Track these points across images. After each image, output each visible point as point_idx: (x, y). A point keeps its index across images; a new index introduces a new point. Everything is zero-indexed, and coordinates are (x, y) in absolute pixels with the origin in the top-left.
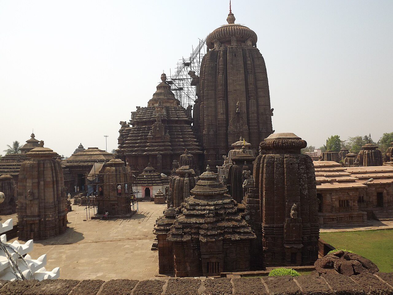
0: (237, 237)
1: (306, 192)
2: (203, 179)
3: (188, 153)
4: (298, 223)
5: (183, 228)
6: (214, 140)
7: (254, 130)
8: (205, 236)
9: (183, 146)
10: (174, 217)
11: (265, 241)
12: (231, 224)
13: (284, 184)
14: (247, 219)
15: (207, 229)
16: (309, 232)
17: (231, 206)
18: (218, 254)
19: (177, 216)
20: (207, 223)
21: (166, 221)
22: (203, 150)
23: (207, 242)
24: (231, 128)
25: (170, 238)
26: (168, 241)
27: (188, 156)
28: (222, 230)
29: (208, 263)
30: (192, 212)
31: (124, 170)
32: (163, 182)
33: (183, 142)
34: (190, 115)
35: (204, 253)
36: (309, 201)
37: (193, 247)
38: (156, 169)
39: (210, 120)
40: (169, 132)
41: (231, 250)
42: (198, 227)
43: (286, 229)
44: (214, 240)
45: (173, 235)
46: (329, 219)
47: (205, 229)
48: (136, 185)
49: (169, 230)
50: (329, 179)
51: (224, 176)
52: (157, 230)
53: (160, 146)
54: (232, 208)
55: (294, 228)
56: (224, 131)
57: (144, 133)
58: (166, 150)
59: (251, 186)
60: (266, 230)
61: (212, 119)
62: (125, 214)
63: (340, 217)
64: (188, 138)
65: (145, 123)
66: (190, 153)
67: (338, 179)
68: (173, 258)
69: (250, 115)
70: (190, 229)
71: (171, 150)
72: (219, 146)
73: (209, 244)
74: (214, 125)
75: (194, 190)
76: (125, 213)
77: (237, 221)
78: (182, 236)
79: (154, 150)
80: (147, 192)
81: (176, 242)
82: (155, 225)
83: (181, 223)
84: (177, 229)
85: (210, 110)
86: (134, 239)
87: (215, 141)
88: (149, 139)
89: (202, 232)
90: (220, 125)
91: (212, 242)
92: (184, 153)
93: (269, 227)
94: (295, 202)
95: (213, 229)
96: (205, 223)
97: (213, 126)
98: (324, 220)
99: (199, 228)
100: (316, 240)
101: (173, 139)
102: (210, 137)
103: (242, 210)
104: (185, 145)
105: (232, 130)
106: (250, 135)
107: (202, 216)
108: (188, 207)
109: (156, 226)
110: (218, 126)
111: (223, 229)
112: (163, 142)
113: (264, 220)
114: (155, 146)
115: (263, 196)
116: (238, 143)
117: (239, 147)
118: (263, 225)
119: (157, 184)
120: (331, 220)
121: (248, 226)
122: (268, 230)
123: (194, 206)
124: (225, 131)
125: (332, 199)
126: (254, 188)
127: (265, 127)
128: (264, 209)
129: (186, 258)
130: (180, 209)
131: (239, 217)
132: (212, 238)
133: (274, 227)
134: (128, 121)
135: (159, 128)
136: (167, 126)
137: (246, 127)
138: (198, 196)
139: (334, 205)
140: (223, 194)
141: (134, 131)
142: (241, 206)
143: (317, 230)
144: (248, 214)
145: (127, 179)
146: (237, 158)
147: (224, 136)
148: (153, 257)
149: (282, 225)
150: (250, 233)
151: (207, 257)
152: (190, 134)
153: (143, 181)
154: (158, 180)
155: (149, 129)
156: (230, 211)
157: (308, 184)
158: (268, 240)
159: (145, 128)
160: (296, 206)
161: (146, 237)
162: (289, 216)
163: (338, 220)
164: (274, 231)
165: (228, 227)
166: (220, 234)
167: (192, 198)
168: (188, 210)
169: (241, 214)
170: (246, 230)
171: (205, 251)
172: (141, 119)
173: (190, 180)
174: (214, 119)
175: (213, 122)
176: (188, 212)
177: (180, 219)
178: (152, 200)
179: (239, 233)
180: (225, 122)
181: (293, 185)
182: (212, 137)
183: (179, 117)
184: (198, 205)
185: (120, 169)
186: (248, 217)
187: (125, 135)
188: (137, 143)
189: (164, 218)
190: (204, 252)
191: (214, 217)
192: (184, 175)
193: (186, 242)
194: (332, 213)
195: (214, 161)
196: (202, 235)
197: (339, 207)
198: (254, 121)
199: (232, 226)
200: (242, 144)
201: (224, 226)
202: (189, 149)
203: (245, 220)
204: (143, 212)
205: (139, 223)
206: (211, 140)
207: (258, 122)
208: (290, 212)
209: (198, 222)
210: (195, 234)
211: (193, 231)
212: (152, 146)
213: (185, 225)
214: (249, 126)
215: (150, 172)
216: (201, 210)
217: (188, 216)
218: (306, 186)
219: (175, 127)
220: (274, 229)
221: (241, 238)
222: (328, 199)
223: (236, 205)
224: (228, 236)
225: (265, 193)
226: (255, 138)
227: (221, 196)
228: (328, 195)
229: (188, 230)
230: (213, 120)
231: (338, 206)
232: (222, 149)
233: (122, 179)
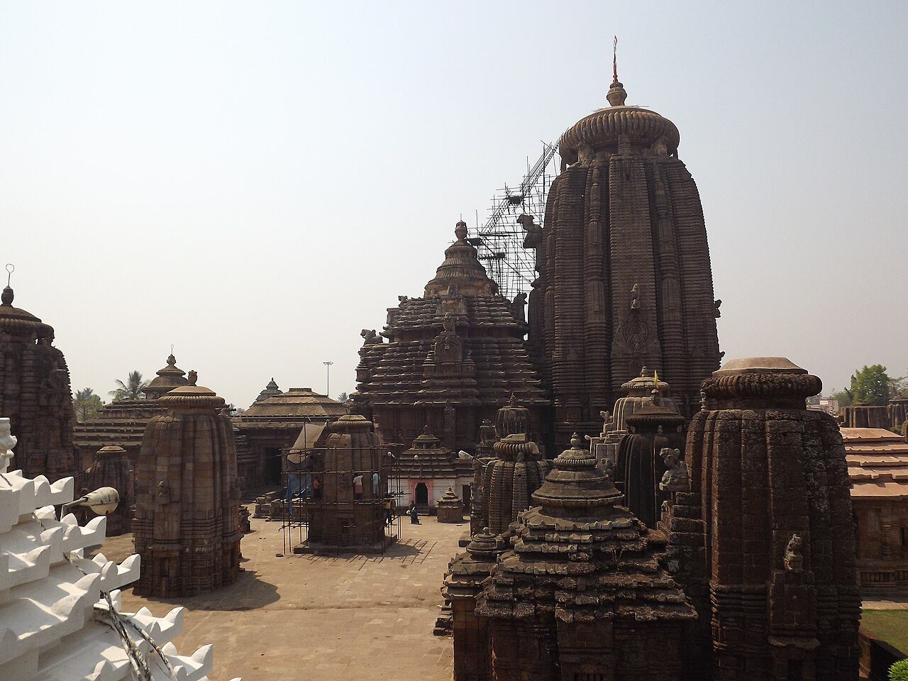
0: (650, 614)
1: (824, 506)
2: (563, 467)
3: (517, 404)
4: (806, 583)
5: (515, 585)
6: (578, 374)
7: (675, 350)
8: (571, 607)
9: (504, 387)
10: (492, 558)
11: (718, 625)
12: (632, 580)
13: (767, 485)
14: (671, 569)
15: (575, 591)
16: (834, 608)
17: (633, 535)
18: (601, 654)
19: (501, 554)
20: (575, 576)
21: (474, 566)
22: (551, 396)
23: (575, 622)
24: (619, 346)
25: (483, 609)
26: (479, 617)
27: (517, 412)
28: (610, 594)
29: (576, 676)
30: (536, 548)
31: (372, 440)
32: (461, 470)
33: (504, 377)
34: (521, 317)
35: (565, 650)
36: (832, 529)
37: (538, 633)
38: (442, 439)
39: (570, 327)
40: (471, 355)
41: (634, 646)
42: (552, 584)
43: (772, 597)
44: (592, 618)
45: (491, 600)
46: (875, 574)
47: (569, 590)
48: (398, 475)
49: (481, 588)
50: (873, 474)
51: (607, 460)
52: (451, 587)
53: (452, 387)
54: (636, 540)
55: (795, 597)
56: (602, 352)
57: (416, 356)
58: (465, 395)
59: (680, 487)
60: (722, 598)
61: (574, 324)
62: (370, 544)
63: (904, 572)
64: (517, 368)
65: (418, 334)
66: (521, 403)
67: (895, 473)
68: (488, 657)
69: (664, 316)
70: (531, 589)
71: (477, 397)
72: (590, 389)
73: (578, 628)
74: (579, 339)
75: (539, 493)
76: (371, 542)
77: (647, 572)
78: (512, 605)
79: (437, 396)
80: (421, 494)
81: (498, 619)
82: (445, 576)
83: (509, 572)
84: (501, 586)
85: (569, 303)
86: (392, 604)
87: (581, 377)
88: (426, 369)
89: (562, 597)
90: (594, 339)
91: (587, 623)
92: (507, 404)
93: (731, 591)
94: (798, 530)
95: (588, 590)
96: (570, 575)
97: (575, 341)
98: (862, 576)
99: (554, 587)
100: (854, 630)
101: (481, 371)
102: (568, 366)
103: (658, 546)
104: (510, 386)
105: (622, 351)
106: (665, 364)
107: (562, 558)
108: (528, 535)
109: (449, 579)
110: (587, 341)
111: (615, 592)
112: (459, 378)
113: (715, 572)
114: (441, 387)
115: (713, 514)
116: (637, 382)
117: (642, 391)
118: (714, 584)
119: (445, 476)
120: (882, 579)
121: (676, 587)
122: (725, 598)
123: (543, 532)
124: (606, 354)
125: (881, 523)
126: (688, 492)
127: (703, 345)
128: (715, 544)
129: (521, 660)
130: (507, 539)
131: (653, 563)
132: (587, 614)
133: (741, 593)
134: (379, 330)
135: (450, 346)
136: (469, 339)
137: (654, 344)
138: (549, 508)
139: (888, 540)
140: (611, 504)
141: (393, 351)
142: (657, 535)
143: (855, 604)
144: (675, 557)
145: (377, 462)
146: (639, 417)
147: (603, 365)
148: (438, 651)
149: (764, 586)
150: (681, 604)
151: (573, 659)
152: (520, 360)
153: (411, 466)
154: (445, 467)
155: (427, 347)
156: (629, 546)
157: (829, 486)
158: (727, 623)
159: (418, 344)
160: (799, 541)
161: (419, 600)
162: (781, 566)
163: (899, 579)
164: (744, 603)
165: (627, 588)
166: (606, 605)
167: (535, 511)
168: (526, 541)
169: (656, 556)
170: (671, 597)
171: (568, 645)
172: (409, 324)
173: (527, 468)
174: (579, 324)
175: (575, 331)
176: (527, 546)
177: (509, 564)
178: (432, 512)
179: (654, 604)
180: (604, 332)
181: (790, 486)
182: (573, 366)
183: (497, 321)
184: (552, 529)
185: (362, 439)
186: (673, 565)
187: (373, 360)
188: (398, 379)
189: (468, 559)
190: (566, 648)
191: (590, 561)
192: (514, 457)
193: (522, 620)
194: (882, 560)
195: (579, 423)
196: (562, 604)
197: (901, 544)
198: (674, 330)
199: (635, 585)
200: (647, 384)
201: (617, 585)
202: (518, 395)
203: (667, 570)
204: (411, 540)
205: (403, 566)
206: (570, 373)
207: (684, 333)
208: (783, 555)
209: (551, 571)
210: (544, 600)
211: (540, 593)
212: (433, 386)
213: (520, 579)
214: (662, 341)
215: (429, 446)
216: (559, 543)
217: (527, 556)
218: (824, 489)
219: (486, 342)
220: (743, 597)
221: (658, 617)
222: (872, 523)
223: (644, 533)
224: (625, 610)
225: (719, 505)
226: (676, 370)
227: (607, 510)
228: (872, 514)
229: (528, 590)
230: (575, 327)
231: (899, 542)
232: (598, 395)
233: (367, 462)
